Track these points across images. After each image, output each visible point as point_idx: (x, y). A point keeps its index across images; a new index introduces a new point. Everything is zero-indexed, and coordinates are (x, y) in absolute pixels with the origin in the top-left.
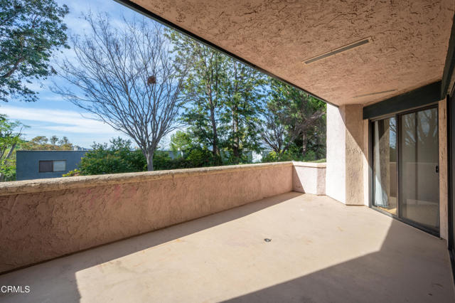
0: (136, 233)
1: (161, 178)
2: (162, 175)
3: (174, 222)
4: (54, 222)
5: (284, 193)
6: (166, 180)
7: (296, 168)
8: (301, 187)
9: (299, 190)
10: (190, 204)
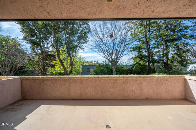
0: (67, 98)
1: (76, 79)
2: (77, 77)
3: (82, 98)
4: (45, 88)
5: (170, 99)
6: (79, 80)
7: (189, 81)
8: (193, 97)
9: (192, 100)
10: (90, 92)
